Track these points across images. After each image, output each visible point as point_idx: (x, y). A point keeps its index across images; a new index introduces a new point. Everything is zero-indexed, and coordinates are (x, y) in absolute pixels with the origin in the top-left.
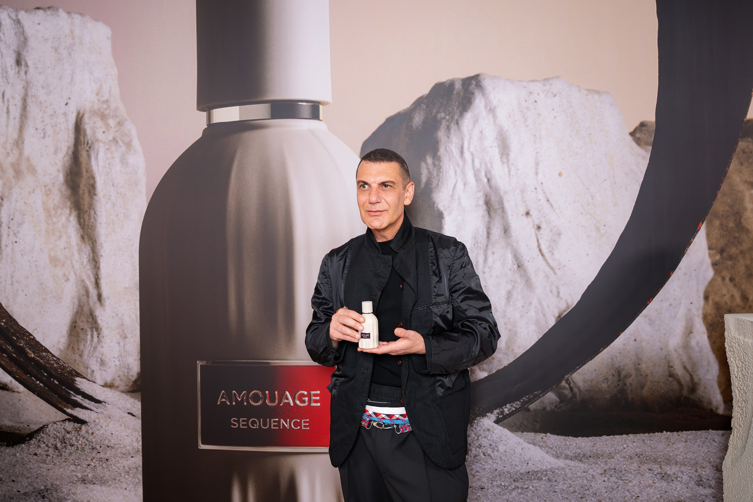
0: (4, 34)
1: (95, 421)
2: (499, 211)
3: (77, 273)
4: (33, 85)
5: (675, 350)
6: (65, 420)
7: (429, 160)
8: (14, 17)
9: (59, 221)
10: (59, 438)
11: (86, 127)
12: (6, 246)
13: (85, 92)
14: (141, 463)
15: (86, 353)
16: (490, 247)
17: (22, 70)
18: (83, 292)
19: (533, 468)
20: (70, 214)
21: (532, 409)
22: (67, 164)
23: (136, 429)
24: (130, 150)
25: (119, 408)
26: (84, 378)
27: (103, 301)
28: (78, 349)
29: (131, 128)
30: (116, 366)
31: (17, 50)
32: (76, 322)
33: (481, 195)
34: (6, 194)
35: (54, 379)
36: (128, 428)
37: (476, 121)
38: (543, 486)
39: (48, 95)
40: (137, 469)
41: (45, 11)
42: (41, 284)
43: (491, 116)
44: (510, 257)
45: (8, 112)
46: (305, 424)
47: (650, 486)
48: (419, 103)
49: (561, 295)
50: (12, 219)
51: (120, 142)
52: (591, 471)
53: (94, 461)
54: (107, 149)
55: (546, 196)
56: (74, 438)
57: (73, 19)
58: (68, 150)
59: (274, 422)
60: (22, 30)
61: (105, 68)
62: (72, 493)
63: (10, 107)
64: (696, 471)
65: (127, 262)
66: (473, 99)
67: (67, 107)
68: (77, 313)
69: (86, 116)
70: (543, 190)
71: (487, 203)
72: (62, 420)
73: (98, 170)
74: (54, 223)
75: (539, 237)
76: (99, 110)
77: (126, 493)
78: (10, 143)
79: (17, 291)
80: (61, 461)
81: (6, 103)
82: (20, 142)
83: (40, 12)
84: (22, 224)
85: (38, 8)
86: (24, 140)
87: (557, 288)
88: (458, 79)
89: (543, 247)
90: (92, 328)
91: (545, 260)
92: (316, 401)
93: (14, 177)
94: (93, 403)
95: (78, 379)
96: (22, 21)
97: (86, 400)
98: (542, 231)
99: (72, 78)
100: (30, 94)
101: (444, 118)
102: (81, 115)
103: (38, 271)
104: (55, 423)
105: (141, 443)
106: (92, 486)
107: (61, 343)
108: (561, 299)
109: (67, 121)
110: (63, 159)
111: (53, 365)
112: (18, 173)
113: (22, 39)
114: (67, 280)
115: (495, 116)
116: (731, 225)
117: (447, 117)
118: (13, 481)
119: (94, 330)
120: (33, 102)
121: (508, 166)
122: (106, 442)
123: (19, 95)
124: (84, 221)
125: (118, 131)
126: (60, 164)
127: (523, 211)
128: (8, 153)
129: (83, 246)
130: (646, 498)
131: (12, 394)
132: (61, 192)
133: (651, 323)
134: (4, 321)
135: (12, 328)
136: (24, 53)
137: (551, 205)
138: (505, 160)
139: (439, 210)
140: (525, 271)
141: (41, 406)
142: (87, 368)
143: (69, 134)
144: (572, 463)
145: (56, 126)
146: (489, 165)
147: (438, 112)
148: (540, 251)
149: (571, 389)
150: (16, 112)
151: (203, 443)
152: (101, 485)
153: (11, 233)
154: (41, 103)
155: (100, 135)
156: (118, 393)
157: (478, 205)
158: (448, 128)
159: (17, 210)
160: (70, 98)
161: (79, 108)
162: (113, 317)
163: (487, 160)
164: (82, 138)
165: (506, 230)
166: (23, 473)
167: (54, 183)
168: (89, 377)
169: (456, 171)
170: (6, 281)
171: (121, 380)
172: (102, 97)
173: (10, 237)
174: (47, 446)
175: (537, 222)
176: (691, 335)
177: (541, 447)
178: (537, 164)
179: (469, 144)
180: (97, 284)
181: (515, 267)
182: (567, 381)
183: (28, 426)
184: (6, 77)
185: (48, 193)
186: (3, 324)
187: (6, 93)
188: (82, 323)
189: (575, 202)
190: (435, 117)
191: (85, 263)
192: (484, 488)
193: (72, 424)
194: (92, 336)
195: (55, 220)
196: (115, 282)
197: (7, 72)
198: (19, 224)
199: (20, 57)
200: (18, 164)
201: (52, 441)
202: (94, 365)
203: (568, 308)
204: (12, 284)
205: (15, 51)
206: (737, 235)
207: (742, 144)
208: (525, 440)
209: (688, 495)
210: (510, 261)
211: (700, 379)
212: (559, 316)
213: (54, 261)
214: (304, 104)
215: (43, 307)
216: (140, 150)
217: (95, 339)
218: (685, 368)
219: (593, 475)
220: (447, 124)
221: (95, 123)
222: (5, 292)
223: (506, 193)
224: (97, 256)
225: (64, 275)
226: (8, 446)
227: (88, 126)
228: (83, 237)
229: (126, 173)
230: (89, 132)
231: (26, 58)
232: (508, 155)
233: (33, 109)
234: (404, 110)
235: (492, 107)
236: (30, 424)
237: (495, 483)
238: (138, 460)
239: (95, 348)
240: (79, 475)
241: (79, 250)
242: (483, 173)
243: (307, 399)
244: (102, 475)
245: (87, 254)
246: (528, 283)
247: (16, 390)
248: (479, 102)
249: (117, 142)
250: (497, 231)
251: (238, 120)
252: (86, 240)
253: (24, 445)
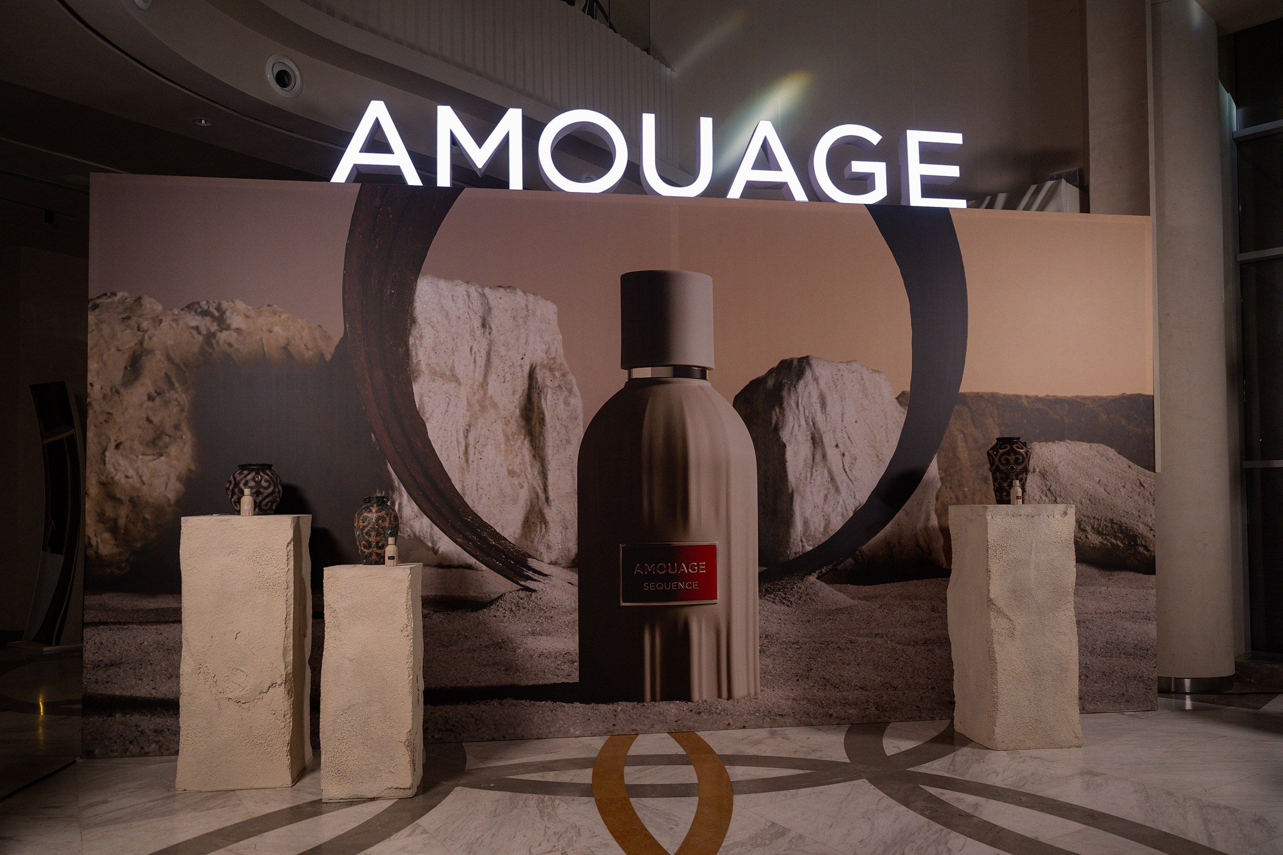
0: (472, 303)
1: (542, 590)
2: (820, 444)
3: (530, 482)
4: (496, 343)
5: (920, 530)
6: (519, 590)
7: (777, 410)
8: (480, 291)
9: (516, 444)
10: (514, 603)
11: (537, 376)
12: (473, 462)
13: (537, 351)
14: (577, 618)
15: (537, 540)
16: (814, 467)
17: (486, 331)
18: (534, 496)
19: (839, 606)
20: (525, 439)
21: (839, 569)
22: (522, 403)
23: (574, 594)
24: (571, 394)
25: (561, 579)
26: (535, 558)
27: (550, 503)
28: (530, 538)
29: (572, 378)
30: (559, 549)
31: (482, 316)
32: (528, 518)
33: (809, 433)
34: (473, 423)
35: (511, 560)
36: (568, 594)
37: (806, 386)
38: (845, 617)
39: (508, 351)
40: (574, 623)
41: (506, 290)
42: (501, 490)
43: (815, 383)
44: (826, 473)
45: (475, 362)
46: (695, 585)
47: (906, 613)
48: (771, 372)
49: (856, 497)
50: (478, 442)
51: (564, 388)
52: (873, 606)
53: (541, 618)
54: (554, 393)
55: (848, 435)
56: (526, 603)
57: (528, 296)
58: (523, 392)
59: (674, 584)
60: (486, 301)
61: (553, 335)
62: (524, 643)
63: (477, 358)
64: (931, 603)
65: (568, 474)
66: (804, 372)
67: (522, 360)
68: (529, 511)
69: (538, 368)
70: (846, 431)
71: (813, 438)
72: (516, 589)
73: (547, 407)
74: (512, 445)
75: (844, 460)
76: (548, 364)
77: (566, 640)
78: (477, 385)
79: (481, 495)
80: (515, 620)
81: (473, 355)
82: (485, 385)
83: (502, 290)
84: (486, 445)
85: (500, 287)
86: (488, 383)
87: (854, 493)
88: (795, 358)
89: (846, 467)
90: (541, 523)
91: (847, 475)
92: (703, 569)
93: (479, 411)
94: (541, 576)
95: (529, 559)
96: (486, 294)
97: (536, 574)
98: (845, 457)
99: (527, 340)
100: (493, 349)
101: (786, 383)
102: (533, 367)
103: (498, 481)
104: (511, 592)
105: (577, 604)
106: (540, 637)
107: (516, 533)
108: (856, 499)
109: (523, 371)
110: (519, 398)
111: (510, 549)
112: (483, 408)
113: (487, 308)
114: (522, 487)
115: (818, 383)
116: (951, 455)
117: (789, 382)
118: (476, 637)
119: (543, 523)
120: (495, 355)
121: (825, 416)
122: (551, 605)
123: (484, 349)
124: (535, 444)
125: (562, 380)
126: (517, 402)
127: (834, 444)
128: (475, 392)
129: (534, 463)
130: (903, 621)
131: (476, 572)
132: (517, 422)
133: (907, 514)
134: (471, 517)
135: (477, 523)
136: (489, 319)
137: (851, 441)
138: (824, 412)
139: (783, 442)
140: (835, 482)
141: (500, 580)
142: (537, 551)
143: (524, 381)
144: (862, 602)
145: (513, 374)
146: (814, 414)
147: (783, 379)
148: (844, 469)
149: (862, 555)
150: (481, 362)
151: (623, 602)
152: (547, 636)
153: (477, 452)
154: (501, 356)
155: (548, 383)
156: (561, 568)
157: (807, 440)
158: (789, 389)
159: (482, 435)
160: (525, 355)
161: (532, 362)
162: (557, 514)
163: (813, 411)
164: (534, 384)
165: (824, 456)
166: (484, 631)
167: (512, 416)
168: (538, 557)
169: (794, 418)
170: (472, 488)
171: (563, 559)
172: (551, 355)
173: (476, 455)
174: (504, 609)
175: (842, 451)
176: (929, 521)
177: (844, 593)
178: (843, 415)
179: (802, 401)
180: (545, 490)
181: (830, 479)
182: (860, 551)
183: (489, 595)
184: (473, 335)
185: (507, 423)
186: (469, 520)
187: (473, 347)
188: (533, 519)
189: (865, 439)
190: (781, 382)
191: (536, 474)
192: (810, 621)
193: (524, 592)
194: (541, 528)
195: (512, 443)
196: (559, 489)
197: (474, 332)
198: (484, 446)
199: (485, 322)
200: (483, 401)
201: (508, 605)
202: (542, 549)
203: (860, 505)
204: (477, 490)
205: (481, 317)
206: (953, 461)
207: (956, 407)
208: (834, 589)
209: (927, 618)
210: (827, 476)
211: (933, 548)
212: (855, 511)
213: (511, 473)
214: (696, 368)
215: (502, 507)
216: (578, 394)
217: (544, 530)
218: (925, 541)
219: (874, 609)
220: (789, 386)
221: (544, 373)
222: (471, 496)
223: (824, 432)
224: (545, 470)
225: (520, 483)
226: (472, 611)
227: (540, 375)
228: (534, 456)
229: (568, 411)
230: (540, 380)
231: (490, 323)
232: (826, 408)
233: (495, 361)
234: (762, 376)
235: (816, 377)
236: (491, 594)
237: (816, 618)
238: (575, 616)
239: (543, 536)
240: (530, 630)
241: (531, 465)
242: (811, 420)
243: (696, 568)
244: (547, 629)
245: (538, 468)
246: (837, 490)
247: (480, 569)
248: (808, 374)
249: (562, 388)
250: (818, 457)
251: (650, 377)
252: (537, 458)
253: (485, 610)
